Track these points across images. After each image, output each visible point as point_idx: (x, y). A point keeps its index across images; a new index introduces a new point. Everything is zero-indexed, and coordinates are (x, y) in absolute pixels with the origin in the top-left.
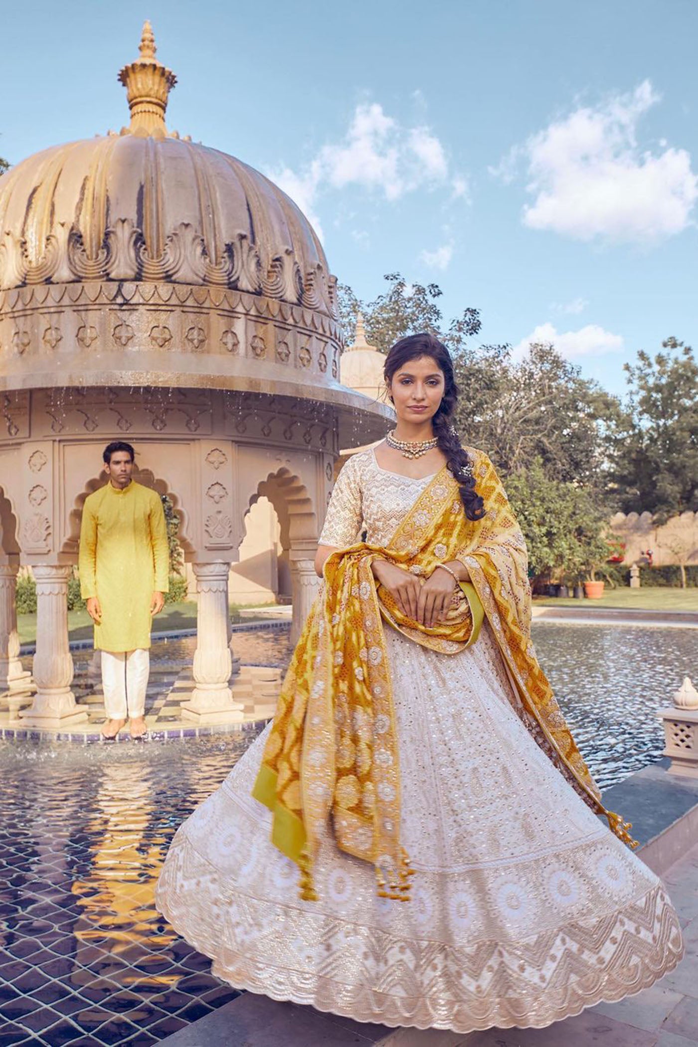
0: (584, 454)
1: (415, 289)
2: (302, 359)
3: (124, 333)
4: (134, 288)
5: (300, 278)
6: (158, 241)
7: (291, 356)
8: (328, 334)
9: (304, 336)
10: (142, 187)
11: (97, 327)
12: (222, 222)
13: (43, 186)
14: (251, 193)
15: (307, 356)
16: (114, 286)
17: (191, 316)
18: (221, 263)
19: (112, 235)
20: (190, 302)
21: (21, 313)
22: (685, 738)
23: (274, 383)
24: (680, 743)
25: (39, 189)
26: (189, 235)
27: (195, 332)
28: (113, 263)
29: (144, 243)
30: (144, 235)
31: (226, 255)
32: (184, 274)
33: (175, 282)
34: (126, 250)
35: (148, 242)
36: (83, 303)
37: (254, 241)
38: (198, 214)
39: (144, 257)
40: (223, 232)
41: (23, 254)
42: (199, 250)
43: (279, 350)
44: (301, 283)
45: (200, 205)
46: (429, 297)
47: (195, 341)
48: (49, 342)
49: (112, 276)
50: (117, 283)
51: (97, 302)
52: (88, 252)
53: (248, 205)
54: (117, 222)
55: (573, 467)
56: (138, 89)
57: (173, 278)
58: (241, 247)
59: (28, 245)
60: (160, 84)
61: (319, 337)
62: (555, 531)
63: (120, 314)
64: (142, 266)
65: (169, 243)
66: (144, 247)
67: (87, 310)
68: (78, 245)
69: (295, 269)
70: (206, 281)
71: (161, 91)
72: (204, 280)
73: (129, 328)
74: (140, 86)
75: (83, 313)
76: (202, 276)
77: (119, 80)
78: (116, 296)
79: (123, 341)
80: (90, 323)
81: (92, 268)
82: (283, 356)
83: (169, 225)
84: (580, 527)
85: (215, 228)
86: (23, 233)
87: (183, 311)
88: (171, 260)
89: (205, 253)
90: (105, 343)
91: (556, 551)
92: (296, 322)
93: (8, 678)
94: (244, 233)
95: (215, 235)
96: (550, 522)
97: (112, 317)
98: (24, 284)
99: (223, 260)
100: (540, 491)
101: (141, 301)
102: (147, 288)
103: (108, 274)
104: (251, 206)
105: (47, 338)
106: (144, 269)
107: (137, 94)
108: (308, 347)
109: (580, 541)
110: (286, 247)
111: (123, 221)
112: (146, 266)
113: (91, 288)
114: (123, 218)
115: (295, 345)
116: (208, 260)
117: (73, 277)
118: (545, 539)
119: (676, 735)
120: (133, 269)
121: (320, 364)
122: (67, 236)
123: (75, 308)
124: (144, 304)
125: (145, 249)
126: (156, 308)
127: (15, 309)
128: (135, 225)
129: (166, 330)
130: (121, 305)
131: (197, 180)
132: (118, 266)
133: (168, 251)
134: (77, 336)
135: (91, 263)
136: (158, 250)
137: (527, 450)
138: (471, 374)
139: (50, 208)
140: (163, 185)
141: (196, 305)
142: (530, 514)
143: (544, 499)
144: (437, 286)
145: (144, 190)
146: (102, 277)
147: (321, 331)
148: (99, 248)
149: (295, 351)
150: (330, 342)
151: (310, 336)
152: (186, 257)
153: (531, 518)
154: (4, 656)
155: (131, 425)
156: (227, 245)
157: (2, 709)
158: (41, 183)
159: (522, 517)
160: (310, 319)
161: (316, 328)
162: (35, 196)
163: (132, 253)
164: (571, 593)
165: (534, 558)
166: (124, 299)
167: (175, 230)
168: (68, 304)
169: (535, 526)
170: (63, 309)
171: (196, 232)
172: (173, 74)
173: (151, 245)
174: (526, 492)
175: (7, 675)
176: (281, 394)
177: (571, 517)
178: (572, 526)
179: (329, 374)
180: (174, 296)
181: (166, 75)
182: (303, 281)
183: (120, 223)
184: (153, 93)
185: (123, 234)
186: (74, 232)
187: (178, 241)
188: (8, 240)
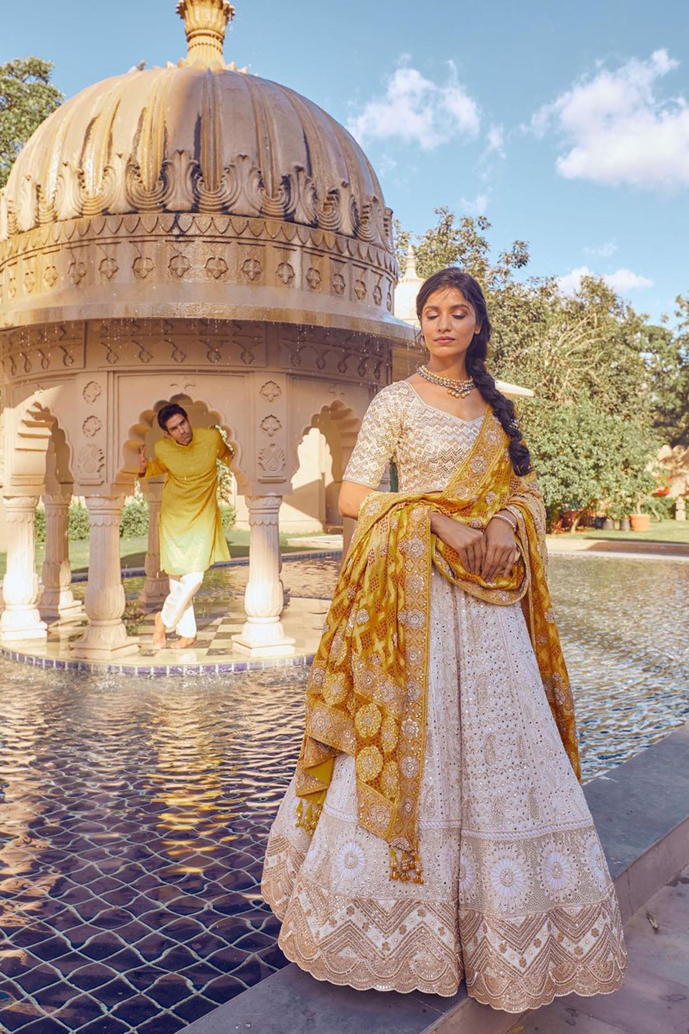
0: (632, 387)
1: (464, 221)
2: (357, 292)
3: (179, 265)
4: (191, 219)
5: (356, 211)
6: (215, 173)
7: (347, 289)
8: (383, 267)
9: (359, 269)
10: (199, 119)
11: (153, 258)
12: (279, 154)
13: (101, 118)
14: (308, 126)
15: (362, 289)
16: (171, 217)
17: (248, 248)
18: (277, 195)
19: (169, 166)
20: (246, 235)
21: (77, 244)
23: (329, 316)
25: (97, 120)
26: (246, 166)
27: (251, 264)
28: (170, 195)
29: (201, 175)
30: (201, 167)
31: (282, 187)
32: (240, 206)
33: (231, 214)
34: (183, 182)
35: (205, 174)
36: (139, 234)
37: (310, 174)
38: (255, 146)
39: (201, 189)
40: (280, 163)
41: (80, 185)
42: (256, 182)
43: (335, 283)
44: (357, 216)
45: (257, 137)
47: (251, 274)
48: (105, 273)
49: (169, 207)
50: (174, 215)
51: (154, 233)
52: (145, 183)
53: (305, 137)
54: (174, 154)
55: (620, 401)
56: (196, 22)
57: (230, 210)
58: (298, 180)
59: (86, 176)
60: (218, 17)
61: (374, 269)
62: (602, 463)
63: (176, 245)
64: (199, 198)
65: (227, 175)
66: (201, 178)
67: (143, 241)
68: (136, 177)
69: (352, 202)
70: (262, 213)
71: (219, 24)
72: (260, 212)
73: (185, 260)
74: (198, 18)
75: (140, 244)
76: (259, 208)
77: (178, 13)
78: (172, 228)
79: (179, 272)
80: (146, 254)
81: (148, 199)
82: (339, 288)
83: (227, 156)
84: (627, 460)
85: (272, 160)
86: (81, 164)
87: (239, 243)
88: (228, 192)
89: (261, 185)
90: (161, 276)
91: (603, 484)
92: (351, 255)
93: (60, 607)
94: (301, 165)
95: (272, 168)
96: (597, 454)
97: (169, 248)
98: (81, 215)
99: (279, 192)
100: (588, 424)
101: (198, 233)
102: (205, 219)
103: (165, 206)
104: (308, 139)
105: (103, 269)
106: (201, 201)
107: (195, 26)
108: (363, 280)
109: (626, 473)
110: (343, 180)
111: (181, 153)
112: (203, 197)
113: (148, 220)
114: (180, 150)
115: (351, 278)
116: (264, 192)
117: (130, 208)
118: (592, 472)
120: (189, 201)
121: (375, 297)
122: (124, 167)
123: (132, 239)
124: (200, 236)
125: (202, 181)
126: (212, 240)
127: (71, 240)
128: (193, 157)
129: (222, 262)
130: (178, 236)
131: (255, 112)
132: (175, 197)
133: (225, 182)
134: (133, 267)
135: (148, 194)
136: (215, 182)
137: (575, 382)
139: (108, 139)
140: (221, 116)
141: (252, 237)
142: (577, 447)
143: (592, 431)
144: (486, 219)
145: (202, 122)
146: (158, 208)
147: (376, 264)
148: (156, 179)
149: (350, 284)
150: (385, 275)
151: (365, 269)
152: (243, 189)
153: (579, 450)
154: (56, 585)
155: (186, 357)
156: (283, 177)
157: (53, 639)
158: (99, 115)
159: (569, 450)
160: (366, 252)
161: (371, 261)
162: (93, 127)
163: (189, 185)
164: (617, 526)
165: (580, 491)
166: (181, 230)
167: (232, 161)
168: (125, 235)
169: (582, 458)
170: (120, 240)
171: (253, 164)
172: (231, 7)
173: (208, 178)
174: (574, 424)
175: (57, 604)
176: (337, 327)
177: (618, 450)
178: (619, 458)
179: (383, 307)
180: (230, 228)
181: (225, 8)
182: (359, 214)
183: (177, 155)
184: (210, 26)
185: (180, 165)
186: (132, 163)
187: (235, 173)
188: (66, 171)
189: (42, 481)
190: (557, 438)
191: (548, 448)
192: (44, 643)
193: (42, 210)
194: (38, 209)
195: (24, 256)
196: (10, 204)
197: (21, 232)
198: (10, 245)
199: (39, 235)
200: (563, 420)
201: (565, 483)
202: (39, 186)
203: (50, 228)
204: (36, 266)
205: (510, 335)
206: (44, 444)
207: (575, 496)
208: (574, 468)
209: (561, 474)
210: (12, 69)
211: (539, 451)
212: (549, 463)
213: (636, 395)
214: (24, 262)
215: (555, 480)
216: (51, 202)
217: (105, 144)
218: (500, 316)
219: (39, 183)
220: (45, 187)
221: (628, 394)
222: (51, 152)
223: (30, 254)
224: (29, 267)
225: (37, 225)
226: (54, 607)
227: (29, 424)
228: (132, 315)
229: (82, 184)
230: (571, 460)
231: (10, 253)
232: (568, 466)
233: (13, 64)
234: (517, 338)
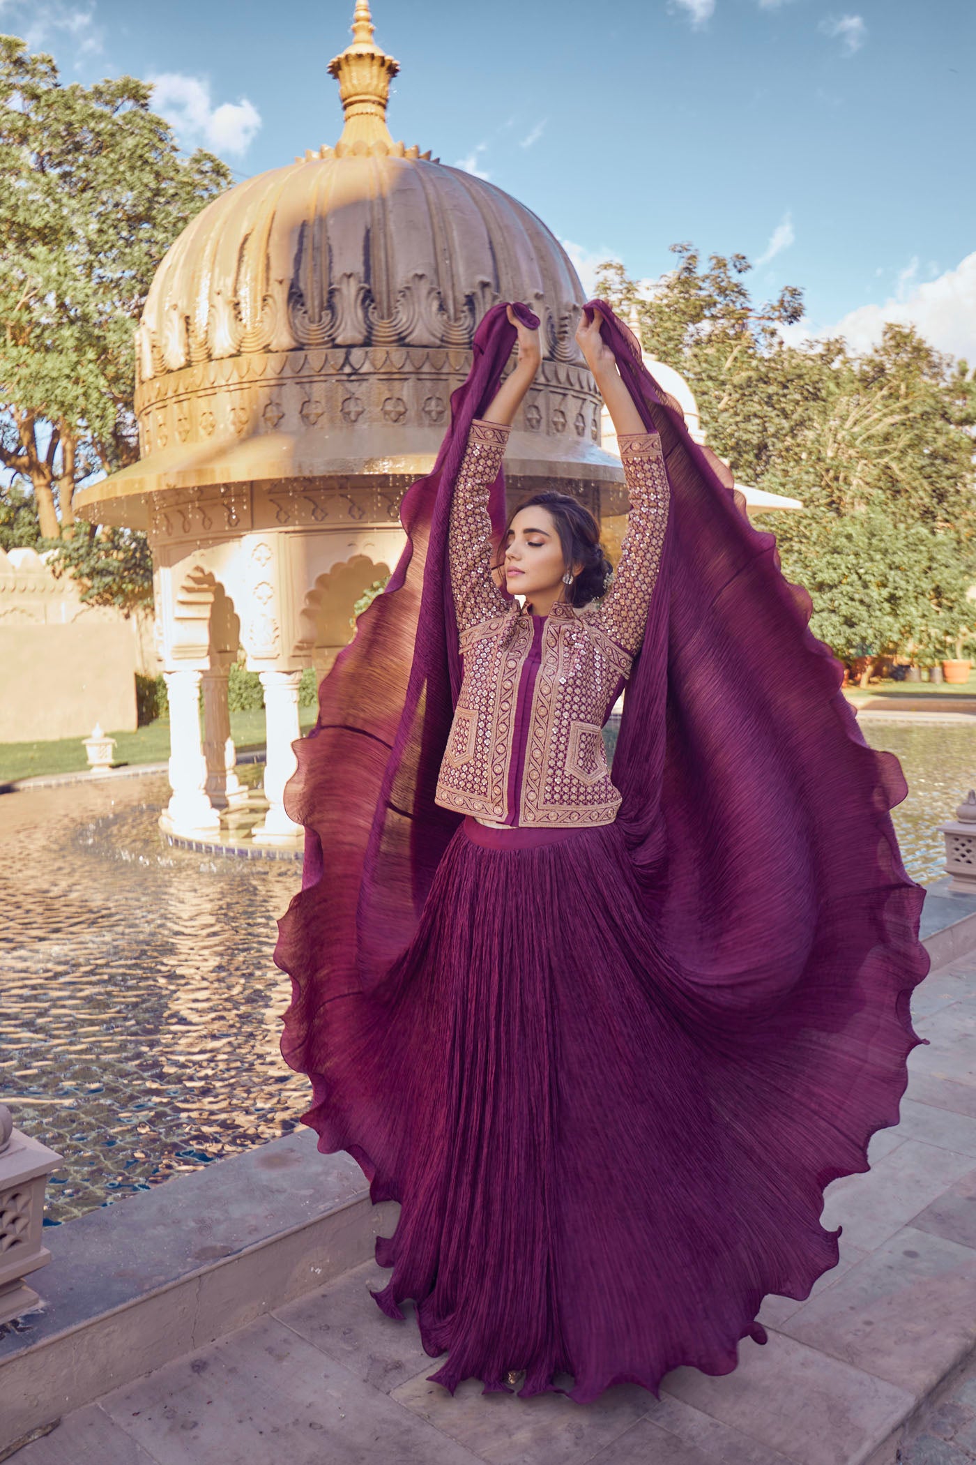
0: (952, 481)
1: (714, 261)
2: (555, 423)
3: (353, 408)
4: (363, 355)
5: (552, 326)
6: (389, 297)
7: (543, 422)
8: (586, 390)
9: (557, 396)
10: (368, 232)
11: (323, 402)
12: (461, 268)
13: (254, 233)
14: (493, 226)
15: (562, 420)
16: (341, 353)
17: (428, 384)
18: (460, 318)
19: (336, 293)
20: (426, 369)
21: (237, 386)
22: (966, 853)
23: (524, 463)
24: (961, 858)
25: (250, 237)
26: (424, 287)
27: (433, 402)
28: (339, 327)
29: (372, 301)
30: (373, 291)
31: (466, 308)
32: (419, 334)
33: (408, 345)
34: (353, 310)
35: (377, 298)
36: (307, 374)
37: (498, 288)
38: (432, 261)
39: (374, 317)
40: (463, 279)
41: (236, 317)
42: (435, 305)
43: (530, 416)
44: (553, 332)
45: (435, 248)
46: (733, 273)
47: (434, 414)
48: (269, 419)
49: (339, 341)
50: (344, 350)
51: (323, 372)
52: (310, 312)
53: (491, 243)
54: (341, 279)
55: (935, 500)
56: (353, 86)
57: (407, 340)
58: (484, 297)
59: (242, 306)
60: (379, 76)
61: (575, 394)
62: (900, 593)
63: (348, 385)
64: (372, 328)
65: (402, 299)
66: (373, 305)
67: (311, 382)
68: (299, 306)
69: (547, 317)
70: (444, 342)
71: (382, 85)
72: (442, 341)
73: (359, 402)
74: (355, 82)
75: (307, 386)
76: (439, 336)
77: (330, 72)
78: (343, 365)
79: (353, 417)
80: (315, 397)
81: (315, 332)
82: (534, 422)
83: (402, 276)
84: (938, 587)
85: (452, 276)
86: (236, 292)
87: (419, 379)
88: (404, 320)
89: (442, 308)
90: (332, 420)
91: (902, 620)
92: (547, 380)
93: (227, 793)
94: (487, 279)
95: (453, 285)
96: (895, 582)
97: (340, 389)
98: (239, 354)
99: (463, 315)
100: (881, 540)
101: (372, 370)
102: (379, 353)
103: (333, 340)
104: (495, 244)
105: (268, 415)
106: (375, 333)
107: (352, 92)
108: (562, 409)
109: (939, 605)
110: (536, 291)
111: (350, 276)
112: (376, 328)
113: (315, 358)
114: (348, 273)
115: (548, 408)
116: (445, 317)
117: (294, 344)
118: (886, 606)
119: (957, 849)
120: (360, 333)
121: (577, 427)
122: (285, 296)
123: (298, 380)
124: (375, 373)
125: (374, 308)
126: (389, 377)
127: (230, 382)
128: (363, 279)
129: (400, 402)
130: (349, 375)
131: (431, 217)
132: (344, 330)
133: (400, 308)
134: (301, 412)
135: (314, 327)
136: (389, 308)
137: (869, 480)
138: (788, 381)
139: (265, 262)
140: (392, 227)
141: (433, 371)
142: (866, 573)
143: (887, 550)
144: (744, 258)
145: (371, 235)
146: (326, 343)
147: (577, 387)
148: (322, 309)
149: (548, 415)
150: (589, 398)
151: (565, 395)
152: (420, 313)
153: (868, 578)
154: (219, 768)
155: (364, 513)
156: (467, 296)
157: (224, 827)
158: (253, 230)
159: (855, 577)
160: (565, 375)
161: (572, 385)
162: (247, 246)
163: (360, 313)
164: (925, 675)
165: (870, 631)
166: (354, 368)
167: (408, 282)
168: (289, 375)
169: (873, 587)
170: (285, 381)
171: (432, 284)
172: (395, 62)
173: (381, 303)
174: (862, 541)
175: (224, 789)
176: (531, 474)
177: (926, 573)
178: (926, 585)
179: (587, 438)
180: (408, 362)
181: (387, 64)
182: (556, 330)
183: (345, 280)
184: (370, 89)
185: (349, 291)
186: (294, 290)
187: (412, 296)
188: (219, 301)
189: (206, 653)
190: (839, 561)
191: (827, 576)
192: (218, 831)
193: (193, 346)
194: (188, 346)
195: (175, 399)
196: (154, 336)
197: (170, 371)
198: (158, 385)
199: (193, 376)
200: (849, 537)
201: (849, 622)
202: (188, 317)
203: (205, 368)
204: (190, 411)
205: (776, 420)
206: (206, 612)
207: (864, 639)
208: (862, 602)
209: (844, 610)
210: (101, 93)
211: (815, 578)
212: (827, 596)
213: (958, 492)
214: (176, 406)
215: (835, 619)
216: (203, 336)
217: (261, 267)
218: (763, 395)
219: (188, 314)
220: (195, 318)
221: (947, 491)
222: (200, 277)
223: (182, 397)
224: (182, 412)
225: (189, 364)
226: (220, 793)
227: (189, 590)
228: (307, 474)
229: (238, 317)
230: (857, 591)
231: (158, 394)
232: (852, 599)
233: (101, 85)
234: (786, 424)
